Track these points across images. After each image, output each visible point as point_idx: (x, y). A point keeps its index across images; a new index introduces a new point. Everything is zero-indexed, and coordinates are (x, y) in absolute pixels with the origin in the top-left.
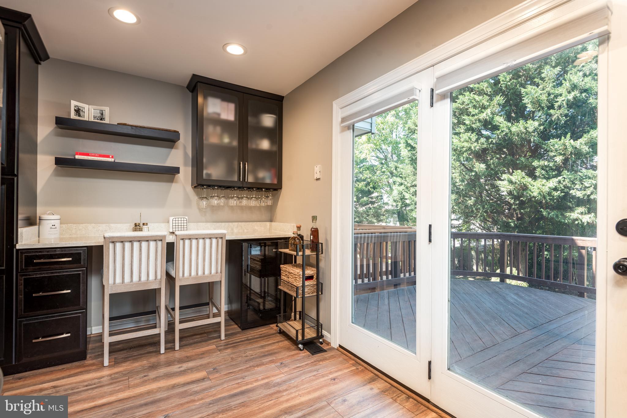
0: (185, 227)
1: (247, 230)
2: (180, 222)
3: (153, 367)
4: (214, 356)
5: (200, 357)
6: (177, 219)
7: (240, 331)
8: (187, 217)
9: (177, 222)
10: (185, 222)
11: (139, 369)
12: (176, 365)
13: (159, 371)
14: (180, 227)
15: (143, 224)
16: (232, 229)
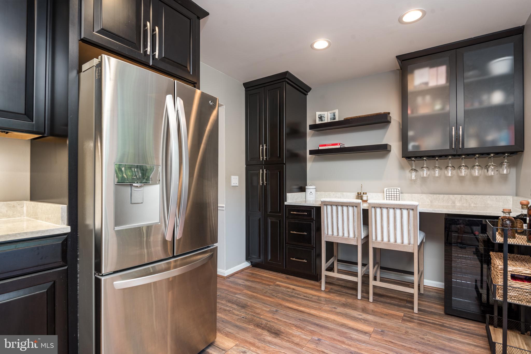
0: (398, 197)
1: (475, 204)
2: (393, 192)
3: (345, 305)
4: (393, 322)
5: (382, 316)
6: (390, 190)
7: (442, 314)
8: (399, 189)
9: (390, 192)
10: (398, 192)
11: (336, 302)
12: (360, 312)
13: (345, 309)
14: (393, 197)
15: (363, 193)
16: (454, 202)
